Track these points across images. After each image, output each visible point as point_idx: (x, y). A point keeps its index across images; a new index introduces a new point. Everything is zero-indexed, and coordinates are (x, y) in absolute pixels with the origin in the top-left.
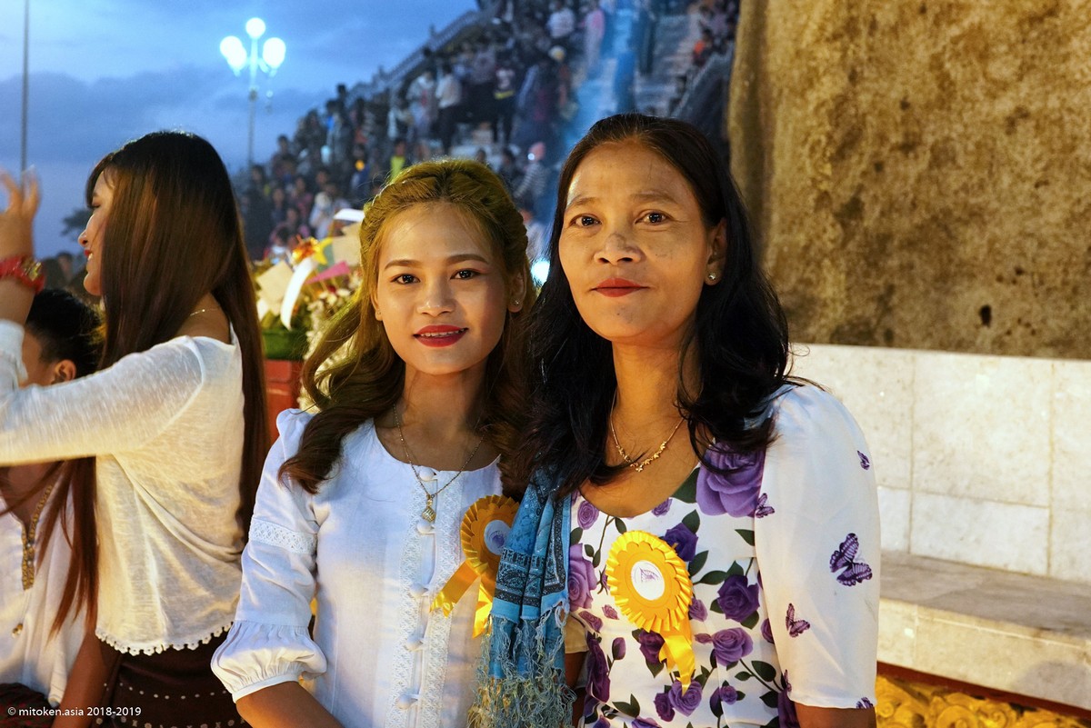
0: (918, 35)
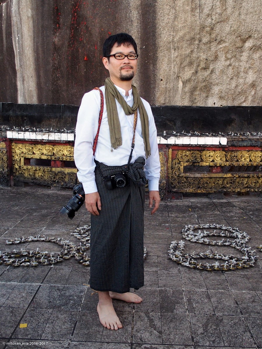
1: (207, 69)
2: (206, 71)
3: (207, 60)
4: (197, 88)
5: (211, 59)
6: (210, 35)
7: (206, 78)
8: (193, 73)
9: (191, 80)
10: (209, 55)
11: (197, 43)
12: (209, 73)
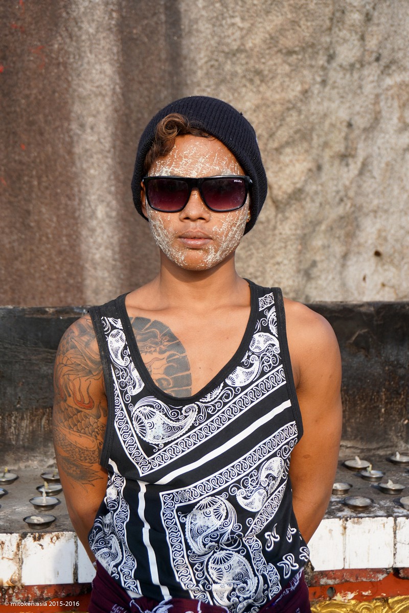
0: (369, 76)
1: (350, 160)
2: (347, 165)
3: (350, 125)
4: (319, 223)
5: (361, 122)
6: (362, 38)
7: (347, 189)
8: (310, 170)
9: (303, 196)
10: (357, 108)
11: (321, 63)
12: (356, 172)
